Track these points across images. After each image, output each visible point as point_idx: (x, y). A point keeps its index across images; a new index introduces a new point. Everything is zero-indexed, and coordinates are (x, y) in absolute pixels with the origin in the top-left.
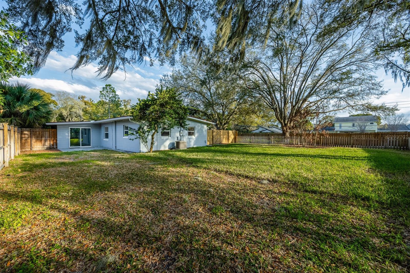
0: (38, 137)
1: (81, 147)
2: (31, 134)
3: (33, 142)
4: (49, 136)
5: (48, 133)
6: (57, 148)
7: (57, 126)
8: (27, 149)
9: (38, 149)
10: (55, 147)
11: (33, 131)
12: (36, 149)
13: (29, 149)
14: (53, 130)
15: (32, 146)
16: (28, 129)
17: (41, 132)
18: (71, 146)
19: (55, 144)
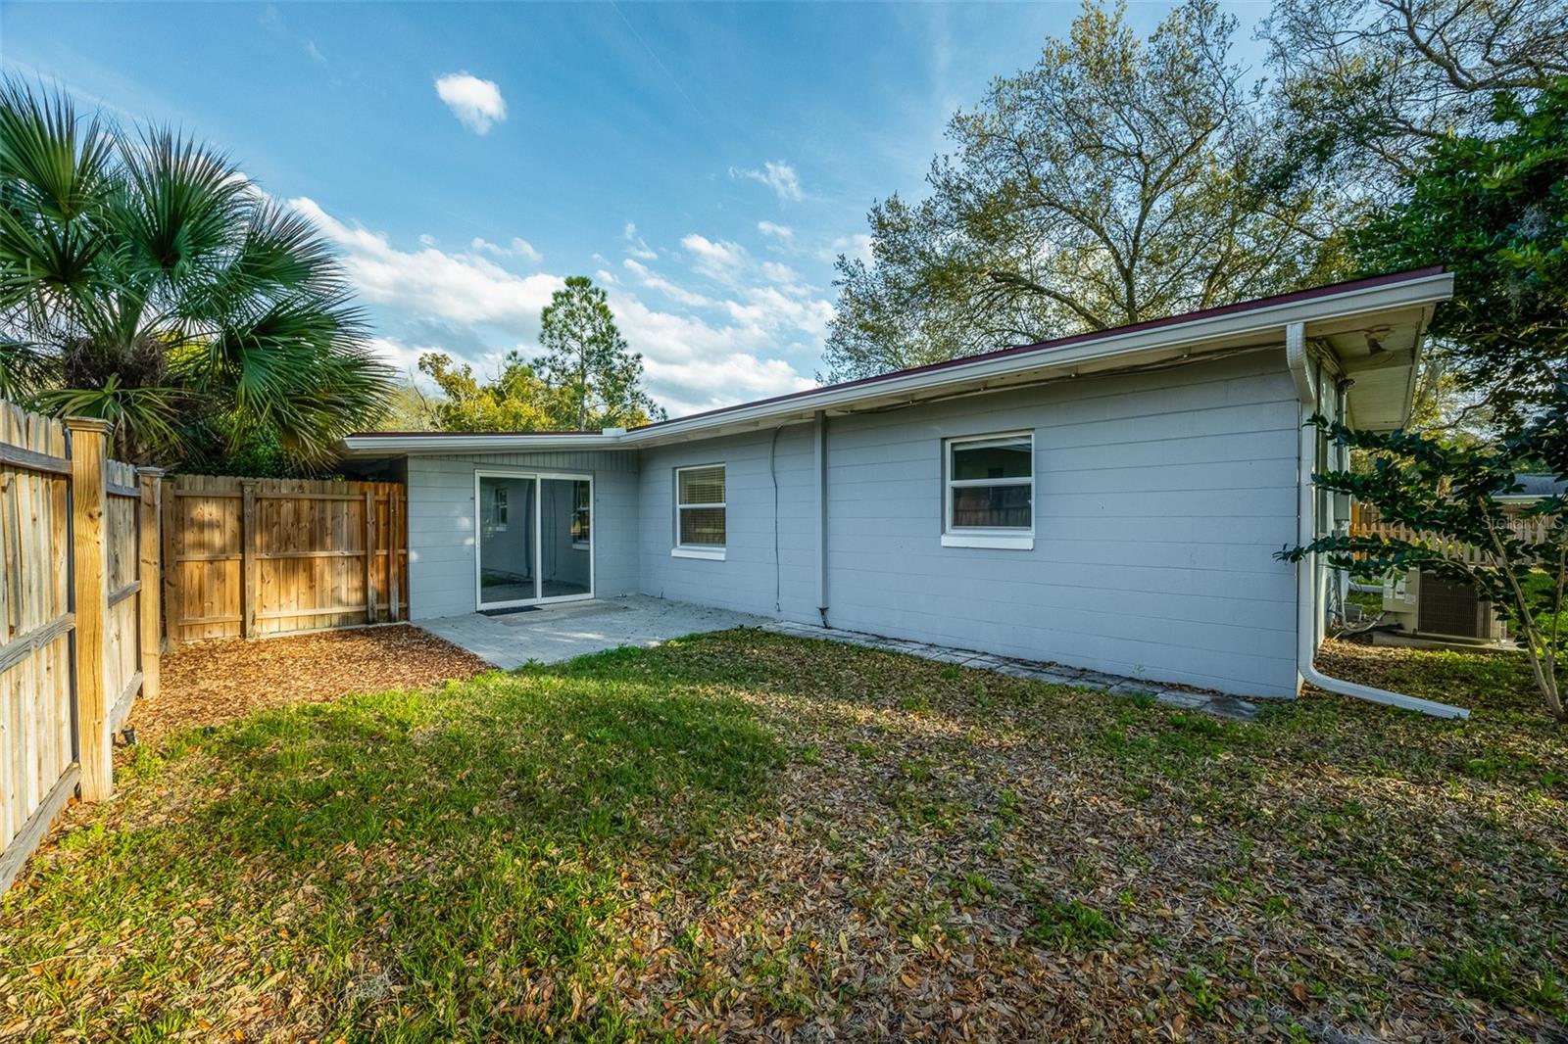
0: (286, 541)
1: (539, 600)
2: (241, 519)
3: (254, 582)
4: (356, 530)
5: (355, 508)
6: (405, 612)
7: (411, 465)
8: (216, 633)
9: (288, 629)
10: (395, 606)
11: (258, 500)
12: (274, 627)
13: (232, 633)
14: (384, 489)
15: (253, 607)
16: (223, 484)
17: (306, 505)
18: (484, 601)
19: (394, 588)
